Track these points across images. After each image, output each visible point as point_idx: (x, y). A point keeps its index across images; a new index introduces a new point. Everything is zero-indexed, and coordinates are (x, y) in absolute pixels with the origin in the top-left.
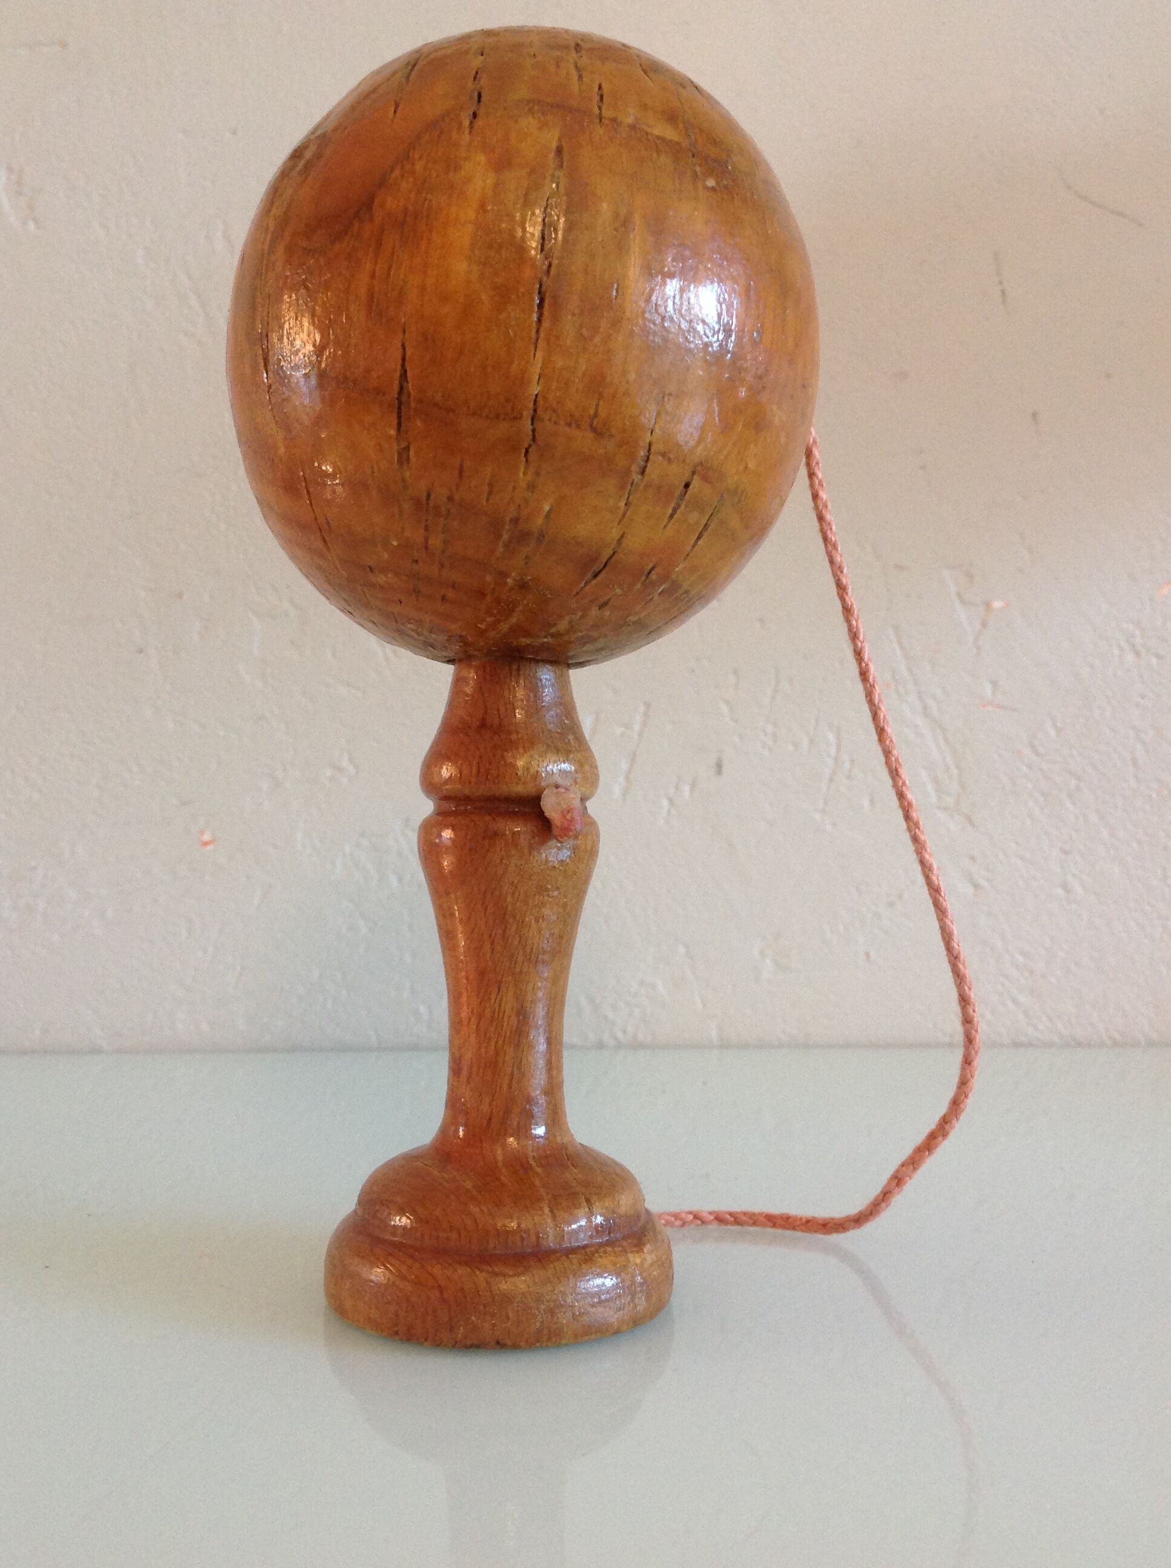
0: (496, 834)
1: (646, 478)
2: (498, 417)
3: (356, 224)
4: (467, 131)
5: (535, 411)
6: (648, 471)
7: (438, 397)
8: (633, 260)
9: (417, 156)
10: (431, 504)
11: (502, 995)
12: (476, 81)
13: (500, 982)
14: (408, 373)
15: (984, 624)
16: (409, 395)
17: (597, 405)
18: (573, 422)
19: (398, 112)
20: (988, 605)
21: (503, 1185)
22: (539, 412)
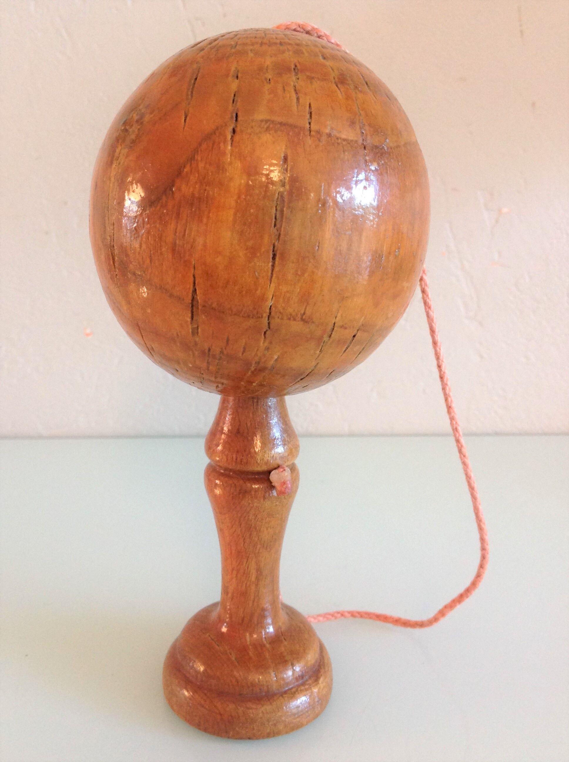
0: (246, 492)
1: (331, 340)
2: (249, 316)
3: (164, 198)
4: (229, 143)
5: (270, 313)
6: (333, 336)
7: (214, 305)
8: (328, 227)
9: (199, 159)
10: (211, 353)
11: (249, 563)
12: (234, 104)
13: (248, 557)
14: (197, 290)
15: (497, 222)
16: (198, 302)
17: (306, 309)
18: (292, 318)
19: (187, 120)
20: (500, 211)
21: (250, 658)
22: (272, 314)
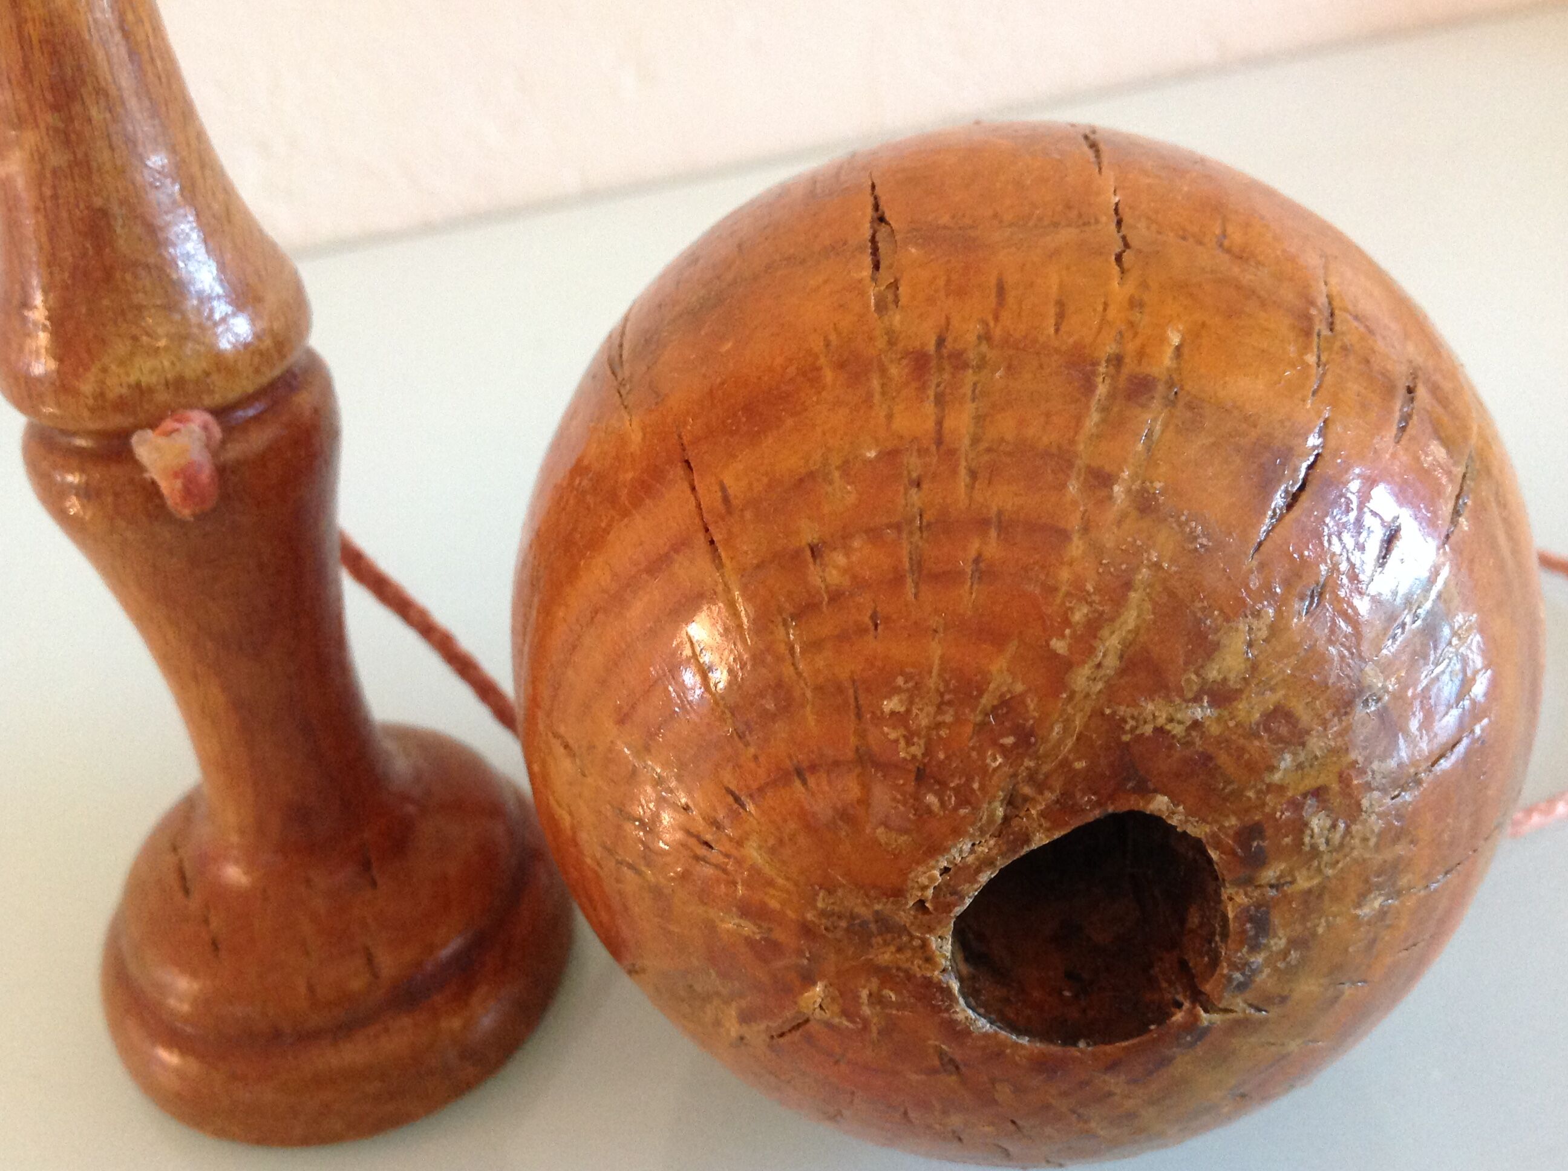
2: (1056, 224)
7: (944, 220)
10: (947, 354)
14: (887, 215)
16: (893, 231)
22: (1126, 219)
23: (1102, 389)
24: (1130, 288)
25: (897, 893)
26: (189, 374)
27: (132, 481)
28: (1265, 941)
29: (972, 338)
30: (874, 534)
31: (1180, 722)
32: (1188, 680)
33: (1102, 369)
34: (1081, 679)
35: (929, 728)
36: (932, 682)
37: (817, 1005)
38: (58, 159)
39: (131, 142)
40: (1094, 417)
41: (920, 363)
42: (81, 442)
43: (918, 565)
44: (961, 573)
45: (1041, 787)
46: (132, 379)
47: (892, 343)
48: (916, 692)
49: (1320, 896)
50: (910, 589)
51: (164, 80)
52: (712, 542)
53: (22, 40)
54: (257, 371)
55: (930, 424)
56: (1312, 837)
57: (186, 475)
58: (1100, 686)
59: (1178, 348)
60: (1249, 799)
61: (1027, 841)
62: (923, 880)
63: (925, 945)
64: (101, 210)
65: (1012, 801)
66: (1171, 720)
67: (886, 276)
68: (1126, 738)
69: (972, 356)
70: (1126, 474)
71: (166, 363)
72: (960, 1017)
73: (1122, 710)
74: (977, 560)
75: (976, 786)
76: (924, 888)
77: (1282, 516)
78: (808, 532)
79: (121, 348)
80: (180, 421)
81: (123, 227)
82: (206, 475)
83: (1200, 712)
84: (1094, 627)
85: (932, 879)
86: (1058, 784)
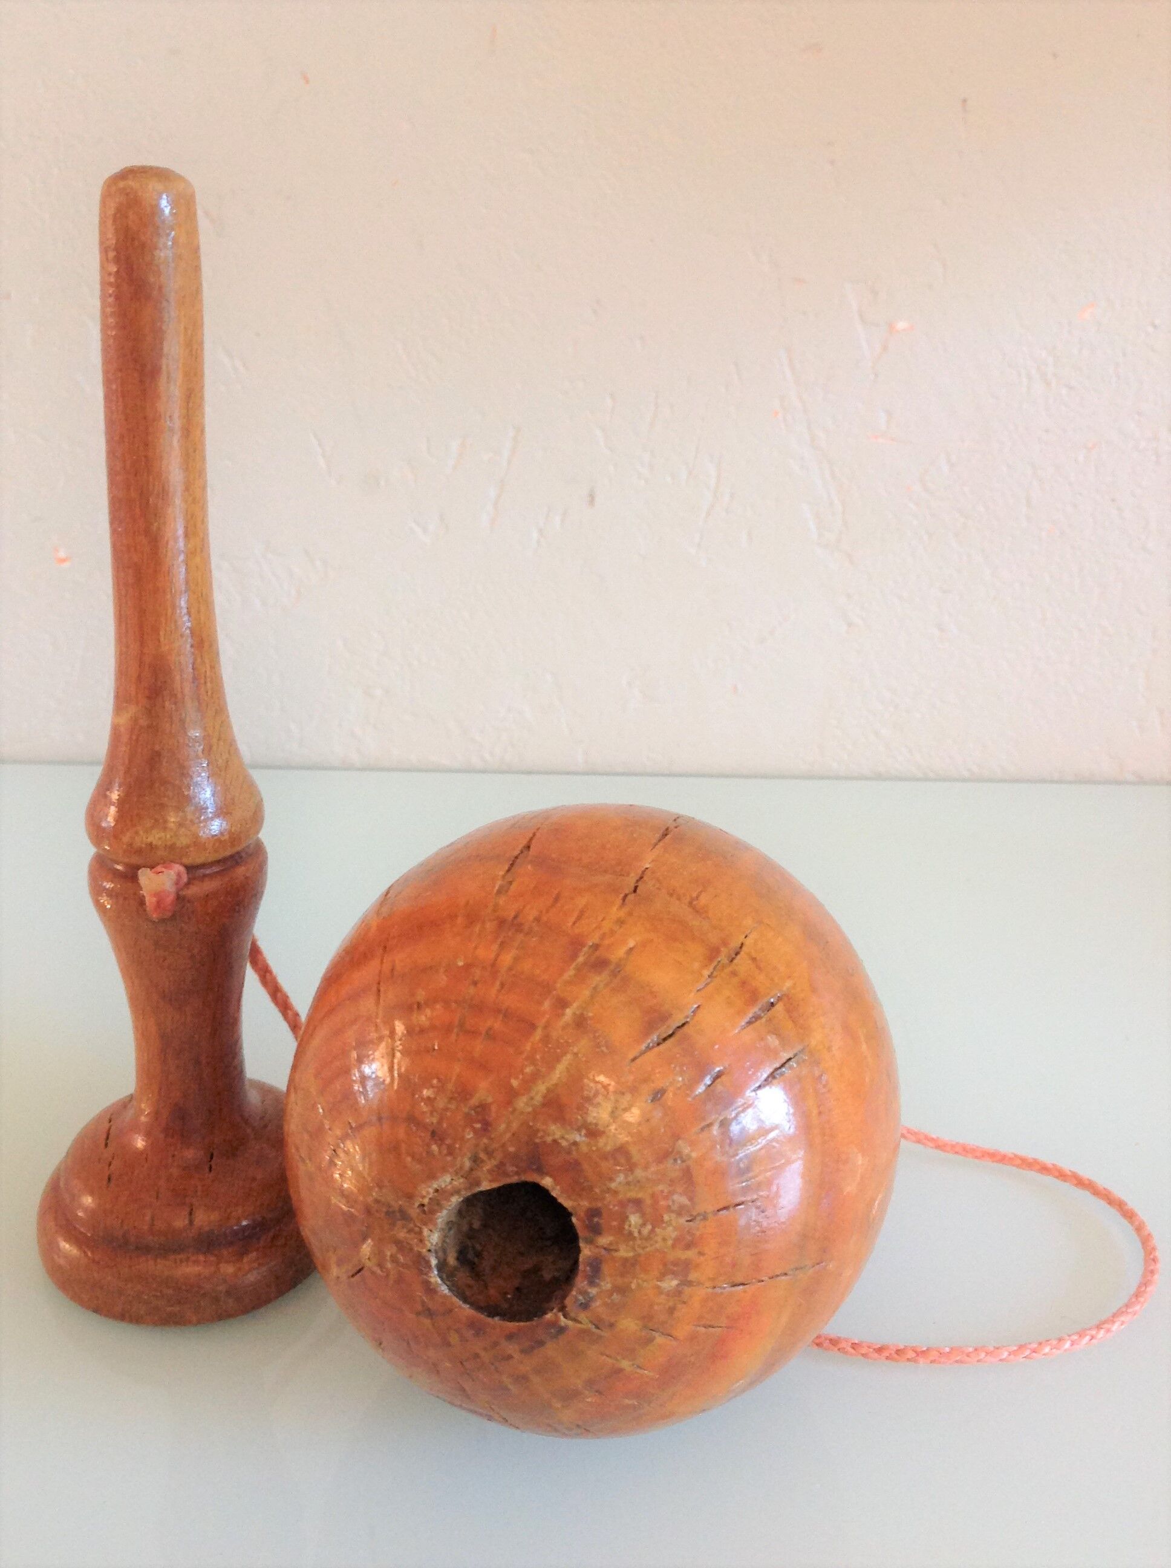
1: (731, 967)
2: (606, 871)
5: (642, 876)
6: (735, 962)
7: (554, 856)
14: (532, 846)
17: (700, 892)
18: (675, 894)
20: (891, 327)
22: (645, 879)
23: (581, 959)
24: (622, 914)
25: (410, 1197)
26: (178, 844)
27: (135, 894)
28: (597, 1281)
29: (531, 918)
30: (447, 1003)
31: (567, 1140)
32: (577, 1119)
33: (585, 949)
34: (521, 1103)
35: (443, 1109)
36: (450, 1086)
37: (367, 1257)
38: (144, 722)
39: (182, 721)
40: (571, 972)
41: (502, 923)
42: (119, 867)
43: (461, 1025)
44: (481, 1034)
45: (490, 1154)
46: (149, 840)
47: (494, 911)
48: (441, 1089)
49: (633, 1265)
50: (453, 1037)
51: (209, 694)
52: (379, 991)
53: (141, 663)
54: (216, 851)
55: (493, 956)
56: (630, 1226)
57: (160, 896)
58: (530, 1109)
59: (631, 949)
60: (596, 1193)
61: (478, 1184)
62: (424, 1193)
63: (420, 1232)
64: (157, 752)
65: (475, 1160)
66: (563, 1138)
67: (509, 878)
68: (537, 1141)
69: (526, 928)
70: (575, 1005)
71: (168, 836)
72: (432, 1280)
73: (539, 1125)
74: (490, 1029)
75: (457, 1146)
76: (423, 1197)
77: (653, 1047)
78: (421, 995)
79: (148, 823)
80: (166, 868)
81: (167, 762)
82: (171, 898)
83: (578, 1137)
84: (535, 1077)
85: (428, 1193)
86: (499, 1156)
